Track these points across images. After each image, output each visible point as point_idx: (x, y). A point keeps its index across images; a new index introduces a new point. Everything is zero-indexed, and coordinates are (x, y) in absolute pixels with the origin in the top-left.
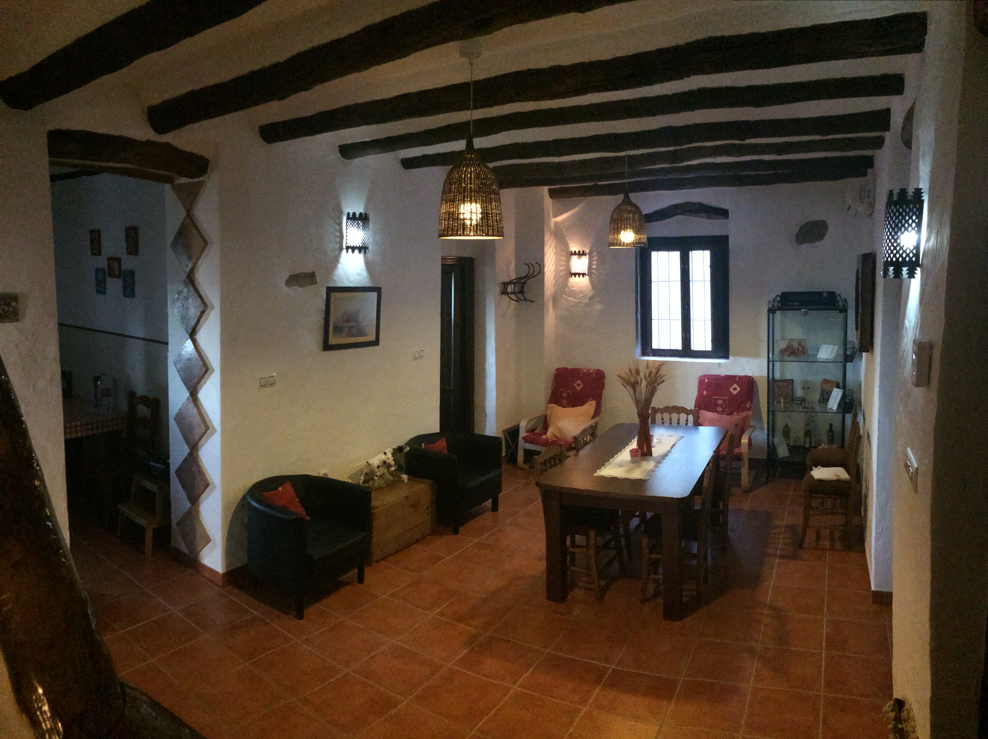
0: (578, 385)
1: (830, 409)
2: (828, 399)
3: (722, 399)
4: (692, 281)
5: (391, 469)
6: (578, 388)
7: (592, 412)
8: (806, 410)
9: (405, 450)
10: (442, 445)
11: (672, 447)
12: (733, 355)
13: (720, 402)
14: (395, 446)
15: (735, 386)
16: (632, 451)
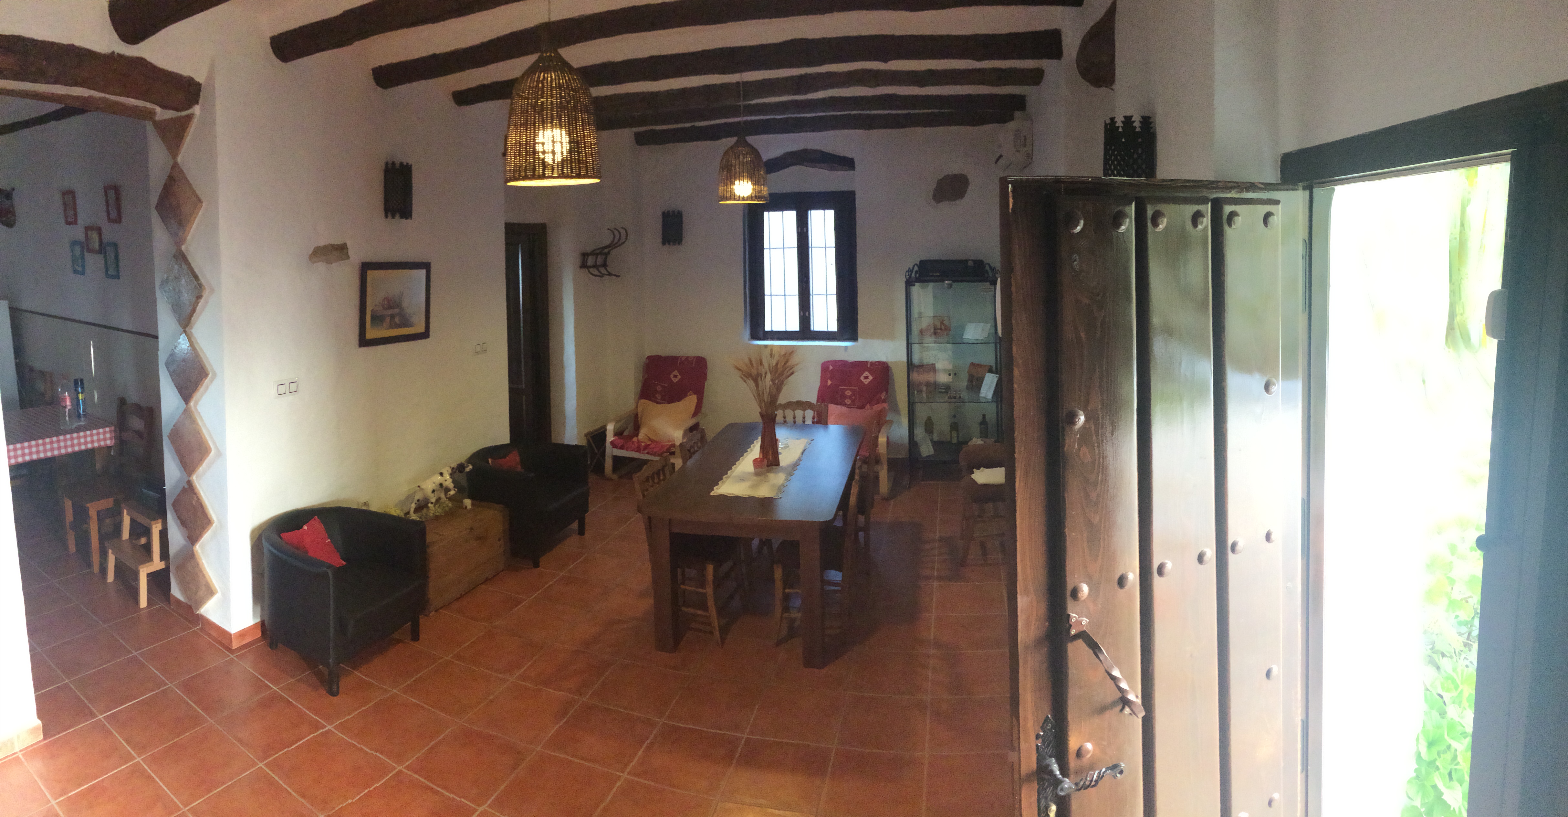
0: (675, 376)
1: (985, 398)
2: (979, 387)
3: (850, 390)
4: (812, 247)
5: (449, 493)
6: (675, 380)
7: (692, 408)
8: (953, 400)
9: (467, 470)
10: (513, 459)
11: (802, 453)
12: (862, 338)
13: (848, 393)
14: (454, 465)
15: (866, 374)
16: (755, 461)
